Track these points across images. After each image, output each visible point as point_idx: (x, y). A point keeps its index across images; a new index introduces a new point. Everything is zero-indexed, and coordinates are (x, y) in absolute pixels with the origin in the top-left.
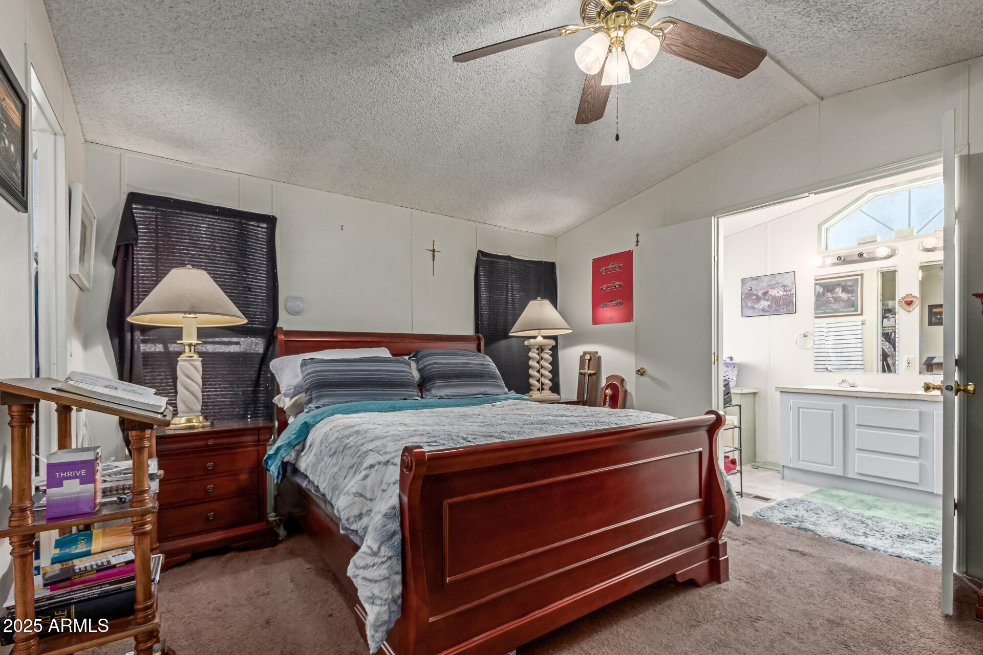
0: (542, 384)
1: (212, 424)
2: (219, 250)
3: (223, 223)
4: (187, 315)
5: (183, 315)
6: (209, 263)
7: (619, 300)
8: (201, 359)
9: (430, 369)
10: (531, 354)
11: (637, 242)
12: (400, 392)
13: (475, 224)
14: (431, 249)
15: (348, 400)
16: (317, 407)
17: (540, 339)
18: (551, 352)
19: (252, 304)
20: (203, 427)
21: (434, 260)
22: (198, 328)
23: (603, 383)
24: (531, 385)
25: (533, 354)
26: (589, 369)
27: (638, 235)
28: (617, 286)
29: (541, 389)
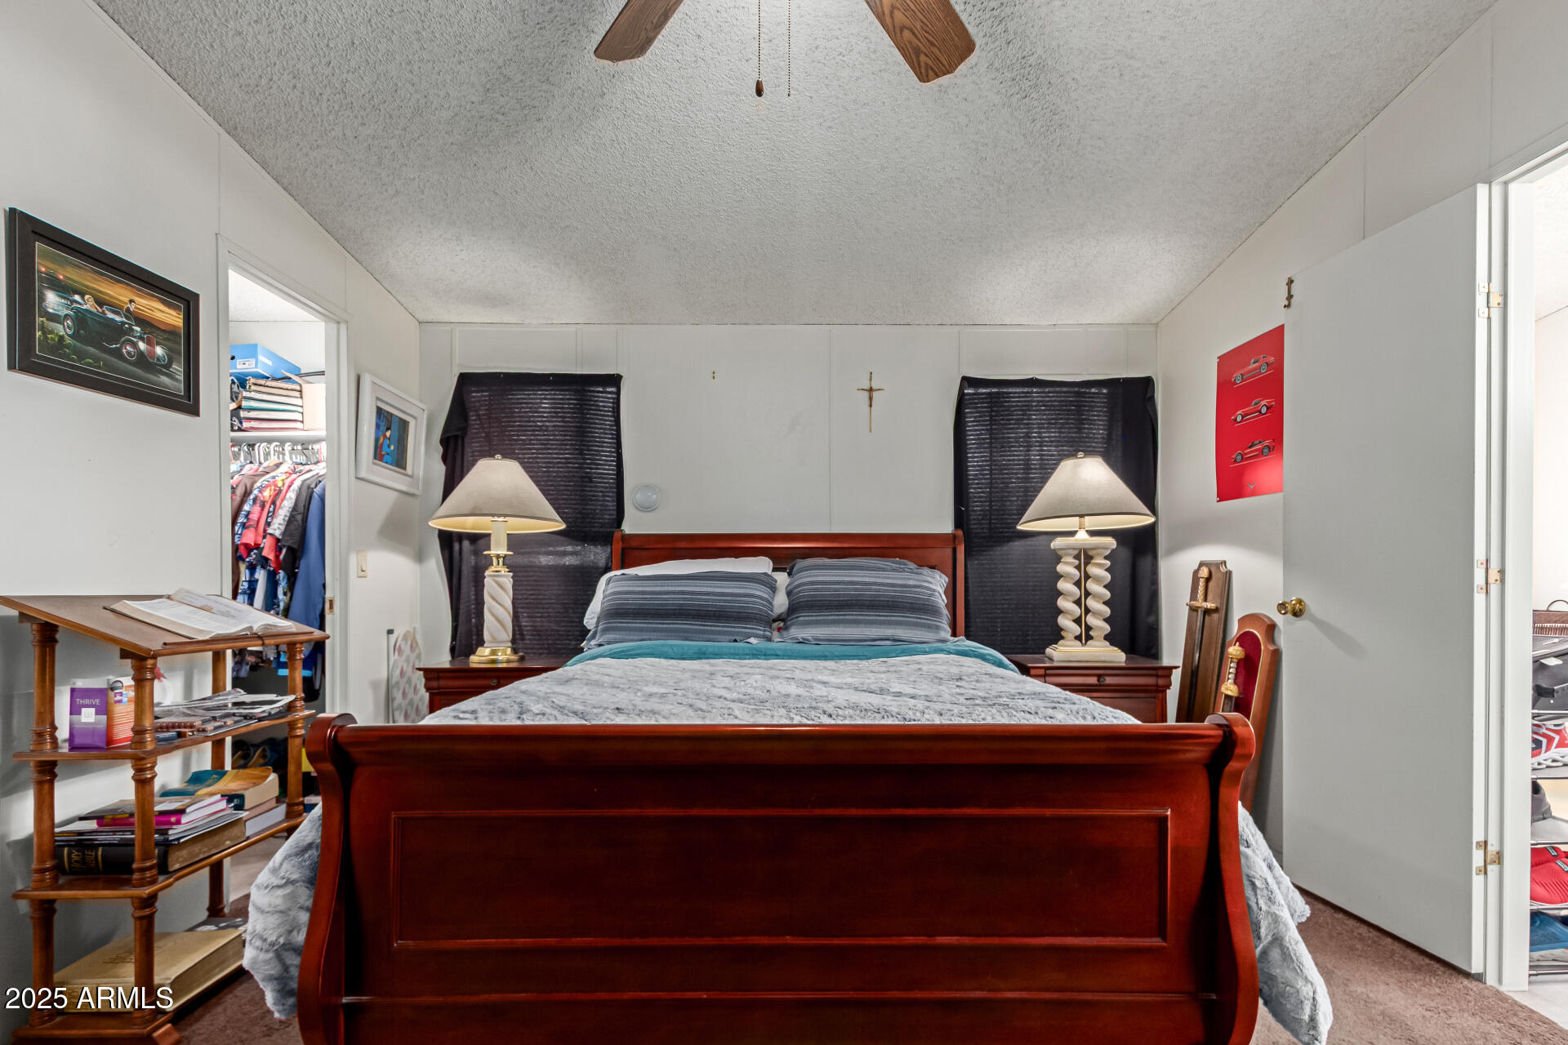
0: (1088, 628)
1: (522, 659)
2: (552, 431)
3: (557, 395)
4: (496, 519)
5: (491, 518)
6: (541, 449)
7: (1266, 443)
8: (511, 574)
9: (799, 592)
10: (1061, 568)
11: (1290, 297)
12: (732, 629)
13: (955, 329)
14: (867, 387)
15: (644, 637)
16: (600, 645)
17: (1082, 536)
18: (1108, 563)
19: (591, 500)
20: (508, 661)
21: (871, 406)
22: (508, 534)
23: (1234, 630)
24: (1062, 629)
25: (1067, 567)
26: (1205, 600)
27: (1290, 282)
28: (1264, 410)
29: (1086, 636)
